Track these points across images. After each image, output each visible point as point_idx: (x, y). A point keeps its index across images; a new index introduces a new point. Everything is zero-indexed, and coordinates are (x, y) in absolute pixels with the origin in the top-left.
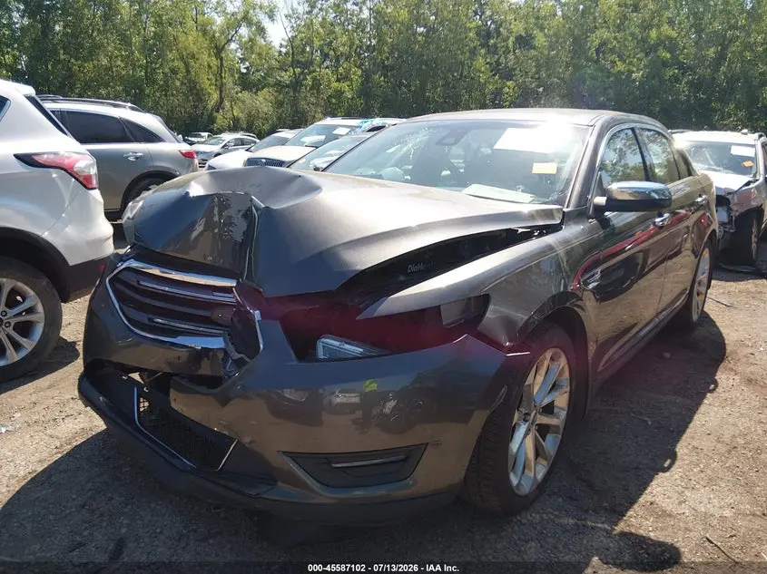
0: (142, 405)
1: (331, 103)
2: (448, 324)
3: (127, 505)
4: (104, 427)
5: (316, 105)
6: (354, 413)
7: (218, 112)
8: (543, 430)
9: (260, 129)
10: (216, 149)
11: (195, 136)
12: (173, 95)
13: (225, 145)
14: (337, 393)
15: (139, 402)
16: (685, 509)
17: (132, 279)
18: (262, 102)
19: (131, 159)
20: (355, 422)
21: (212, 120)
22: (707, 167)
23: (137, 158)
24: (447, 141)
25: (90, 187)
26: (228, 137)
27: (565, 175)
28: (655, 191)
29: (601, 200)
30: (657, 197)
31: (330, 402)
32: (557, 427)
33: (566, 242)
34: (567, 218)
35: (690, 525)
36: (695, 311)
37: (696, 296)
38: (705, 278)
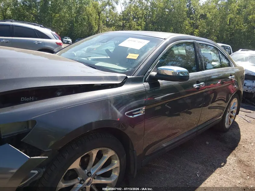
19: (37, 43)
23: (39, 43)
27: (139, 60)
28: (181, 72)
29: (154, 74)
36: (227, 124)
37: (229, 117)
38: (235, 110)
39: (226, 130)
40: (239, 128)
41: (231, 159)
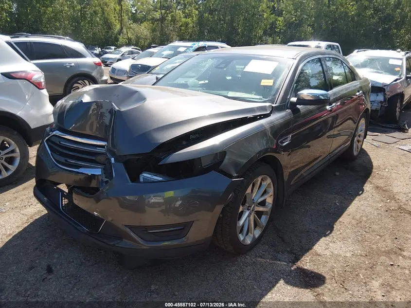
0: (63, 201)
1: (181, 30)
2: (205, 166)
3: (57, 248)
4: (47, 212)
5: (174, 30)
6: (160, 207)
7: (120, 35)
8: (259, 214)
9: (143, 45)
10: (118, 56)
11: (108, 49)
12: (95, 26)
13: (123, 55)
14: (152, 197)
15: (62, 200)
16: (328, 253)
17: (57, 141)
18: (144, 30)
19: (68, 67)
20: (162, 211)
21: (117, 40)
22: (375, 70)
23: (71, 66)
24: (221, 66)
25: (41, 88)
26: (124, 49)
27: (276, 86)
28: (322, 95)
29: (294, 99)
30: (323, 98)
31: (149, 201)
32: (267, 212)
33: (271, 122)
34: (274, 110)
35: (329, 260)
36: (355, 151)
37: (357, 143)
38: (362, 134)
39: (354, 158)
40: (369, 155)
41: (367, 187)
